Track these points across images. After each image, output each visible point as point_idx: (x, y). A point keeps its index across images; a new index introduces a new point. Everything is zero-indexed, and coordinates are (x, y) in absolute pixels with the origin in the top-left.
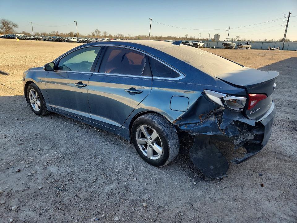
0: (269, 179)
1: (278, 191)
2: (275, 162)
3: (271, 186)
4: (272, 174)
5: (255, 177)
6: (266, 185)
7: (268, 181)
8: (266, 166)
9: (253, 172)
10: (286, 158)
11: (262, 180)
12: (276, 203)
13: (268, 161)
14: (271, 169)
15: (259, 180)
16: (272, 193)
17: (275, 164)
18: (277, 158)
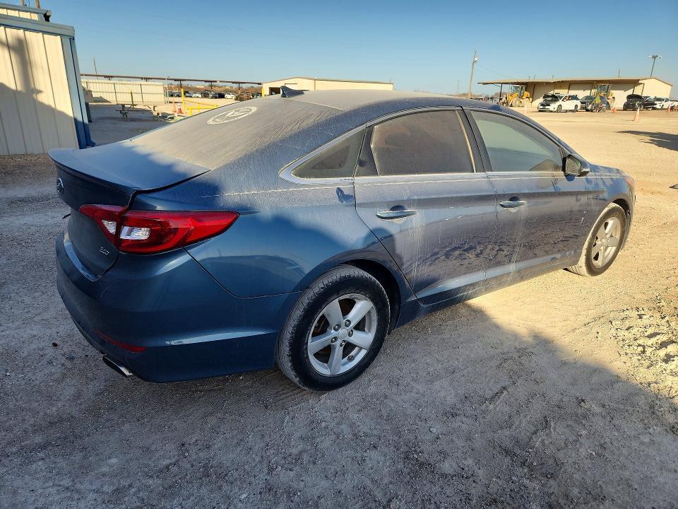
0: (50, 362)
1: (26, 354)
2: (60, 404)
3: (41, 353)
4: (52, 374)
5: (76, 350)
6: (50, 351)
7: (51, 358)
8: (73, 382)
9: (86, 354)
10: (38, 439)
11: (62, 352)
12: (21, 339)
13: (78, 396)
14: (58, 381)
15: (65, 350)
16: (33, 346)
17: (59, 400)
18: (61, 420)
